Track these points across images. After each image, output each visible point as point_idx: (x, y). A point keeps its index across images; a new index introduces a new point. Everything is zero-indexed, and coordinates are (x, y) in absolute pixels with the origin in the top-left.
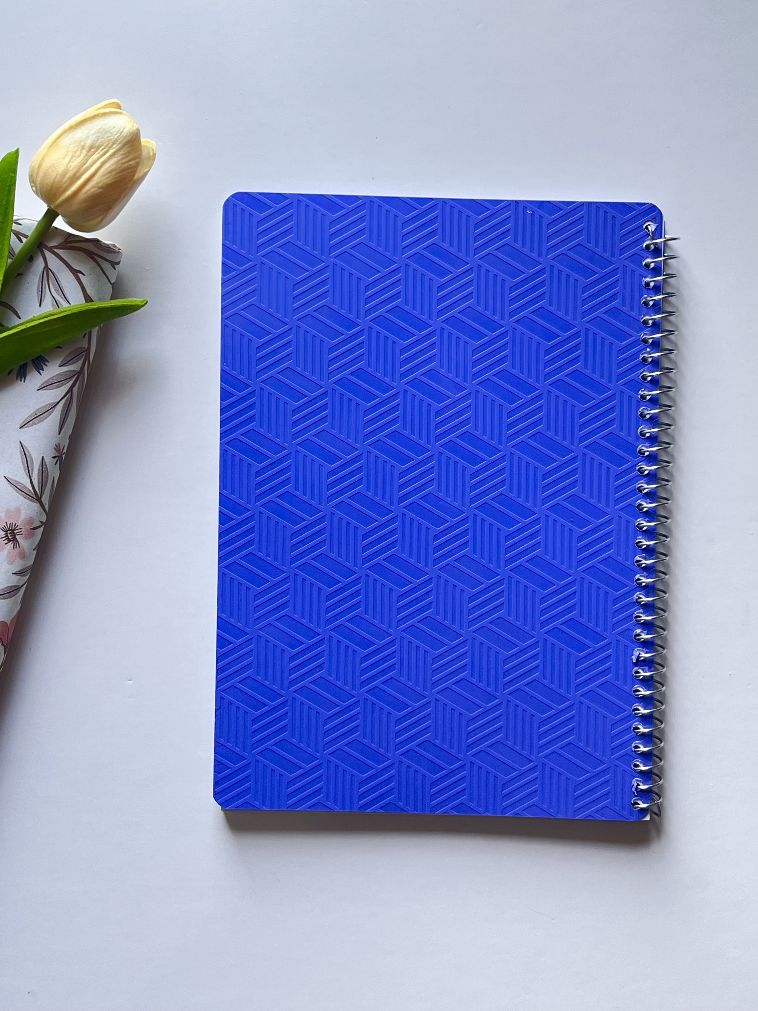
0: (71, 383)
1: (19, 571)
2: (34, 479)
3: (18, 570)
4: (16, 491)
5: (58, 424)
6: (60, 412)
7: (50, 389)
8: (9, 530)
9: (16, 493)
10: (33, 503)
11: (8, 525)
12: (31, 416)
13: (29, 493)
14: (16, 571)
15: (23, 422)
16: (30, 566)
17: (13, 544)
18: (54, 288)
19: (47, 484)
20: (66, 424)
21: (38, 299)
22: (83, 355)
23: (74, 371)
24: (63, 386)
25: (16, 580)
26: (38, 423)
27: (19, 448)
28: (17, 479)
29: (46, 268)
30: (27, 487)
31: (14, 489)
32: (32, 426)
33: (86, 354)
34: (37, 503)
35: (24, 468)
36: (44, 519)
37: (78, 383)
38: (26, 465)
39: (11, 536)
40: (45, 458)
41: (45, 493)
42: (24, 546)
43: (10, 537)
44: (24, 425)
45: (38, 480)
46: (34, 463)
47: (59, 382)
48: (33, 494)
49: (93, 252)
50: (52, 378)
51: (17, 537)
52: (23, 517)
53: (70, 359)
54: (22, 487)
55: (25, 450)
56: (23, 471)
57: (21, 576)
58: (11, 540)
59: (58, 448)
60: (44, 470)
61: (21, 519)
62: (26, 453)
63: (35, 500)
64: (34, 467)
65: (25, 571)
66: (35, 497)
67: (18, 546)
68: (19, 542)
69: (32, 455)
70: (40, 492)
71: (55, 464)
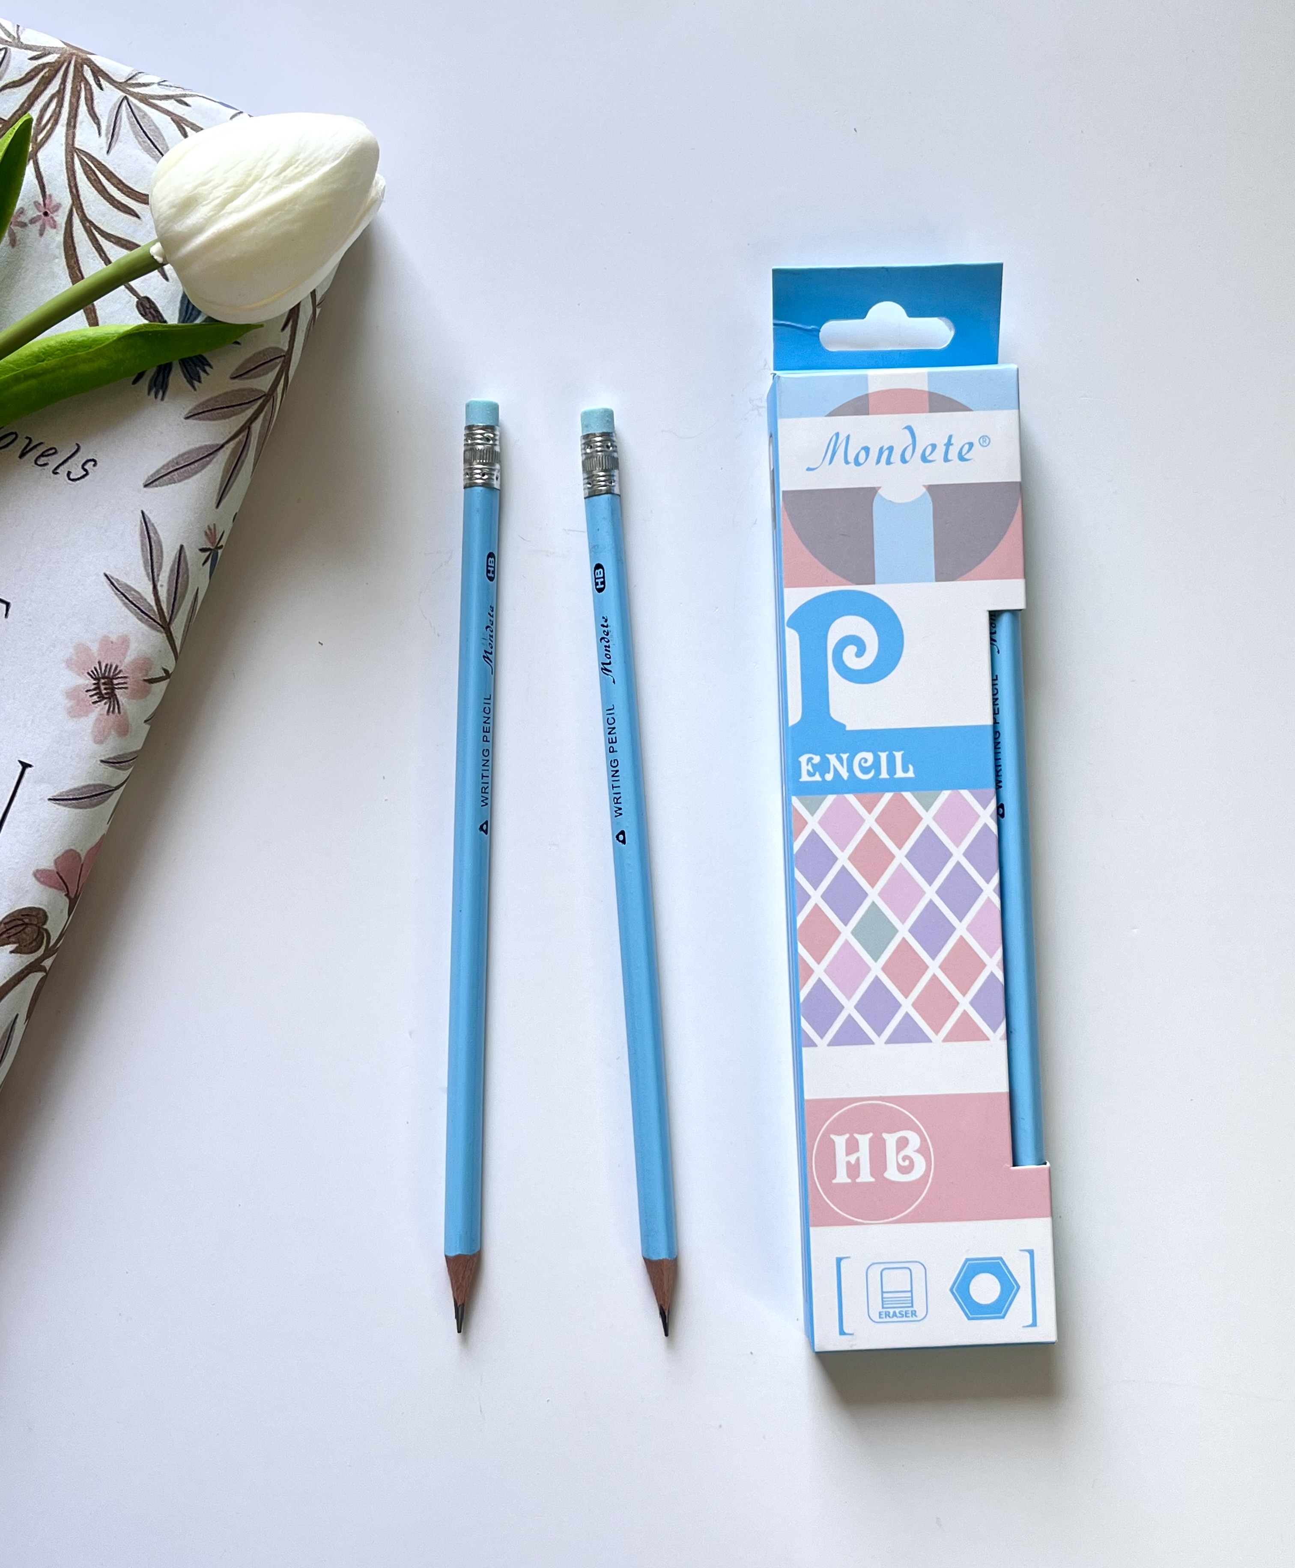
0: (250, 412)
1: (114, 758)
3: (112, 756)
4: (125, 604)
5: (218, 487)
6: (223, 465)
7: (210, 420)
8: (103, 678)
9: (124, 608)
10: (154, 633)
11: (103, 669)
12: (168, 464)
13: (150, 610)
14: (107, 757)
15: (152, 476)
16: (135, 752)
17: (107, 705)
19: (183, 597)
20: (231, 490)
22: (278, 363)
23: (256, 390)
24: (233, 418)
25: (106, 774)
26: (180, 481)
27: (139, 523)
28: (129, 583)
30: (145, 600)
31: (123, 600)
32: (167, 484)
33: (284, 362)
34: (162, 632)
35: (144, 562)
36: (171, 666)
37: (262, 415)
38: (149, 558)
39: (105, 689)
40: (186, 549)
41: (178, 616)
42: (128, 712)
43: (104, 692)
44: (152, 482)
45: (168, 590)
46: (165, 555)
47: (228, 407)
48: (155, 614)
50: (215, 399)
51: (117, 692)
52: (133, 657)
53: (254, 367)
54: (138, 599)
55: (150, 528)
56: (142, 568)
57: (119, 768)
58: (106, 696)
59: (211, 533)
60: (181, 571)
61: (128, 659)
62: (152, 535)
63: (158, 626)
64: (164, 564)
65: (126, 760)
66: (159, 621)
67: (116, 710)
68: (120, 703)
69: (163, 540)
70: (170, 613)
71: (204, 564)
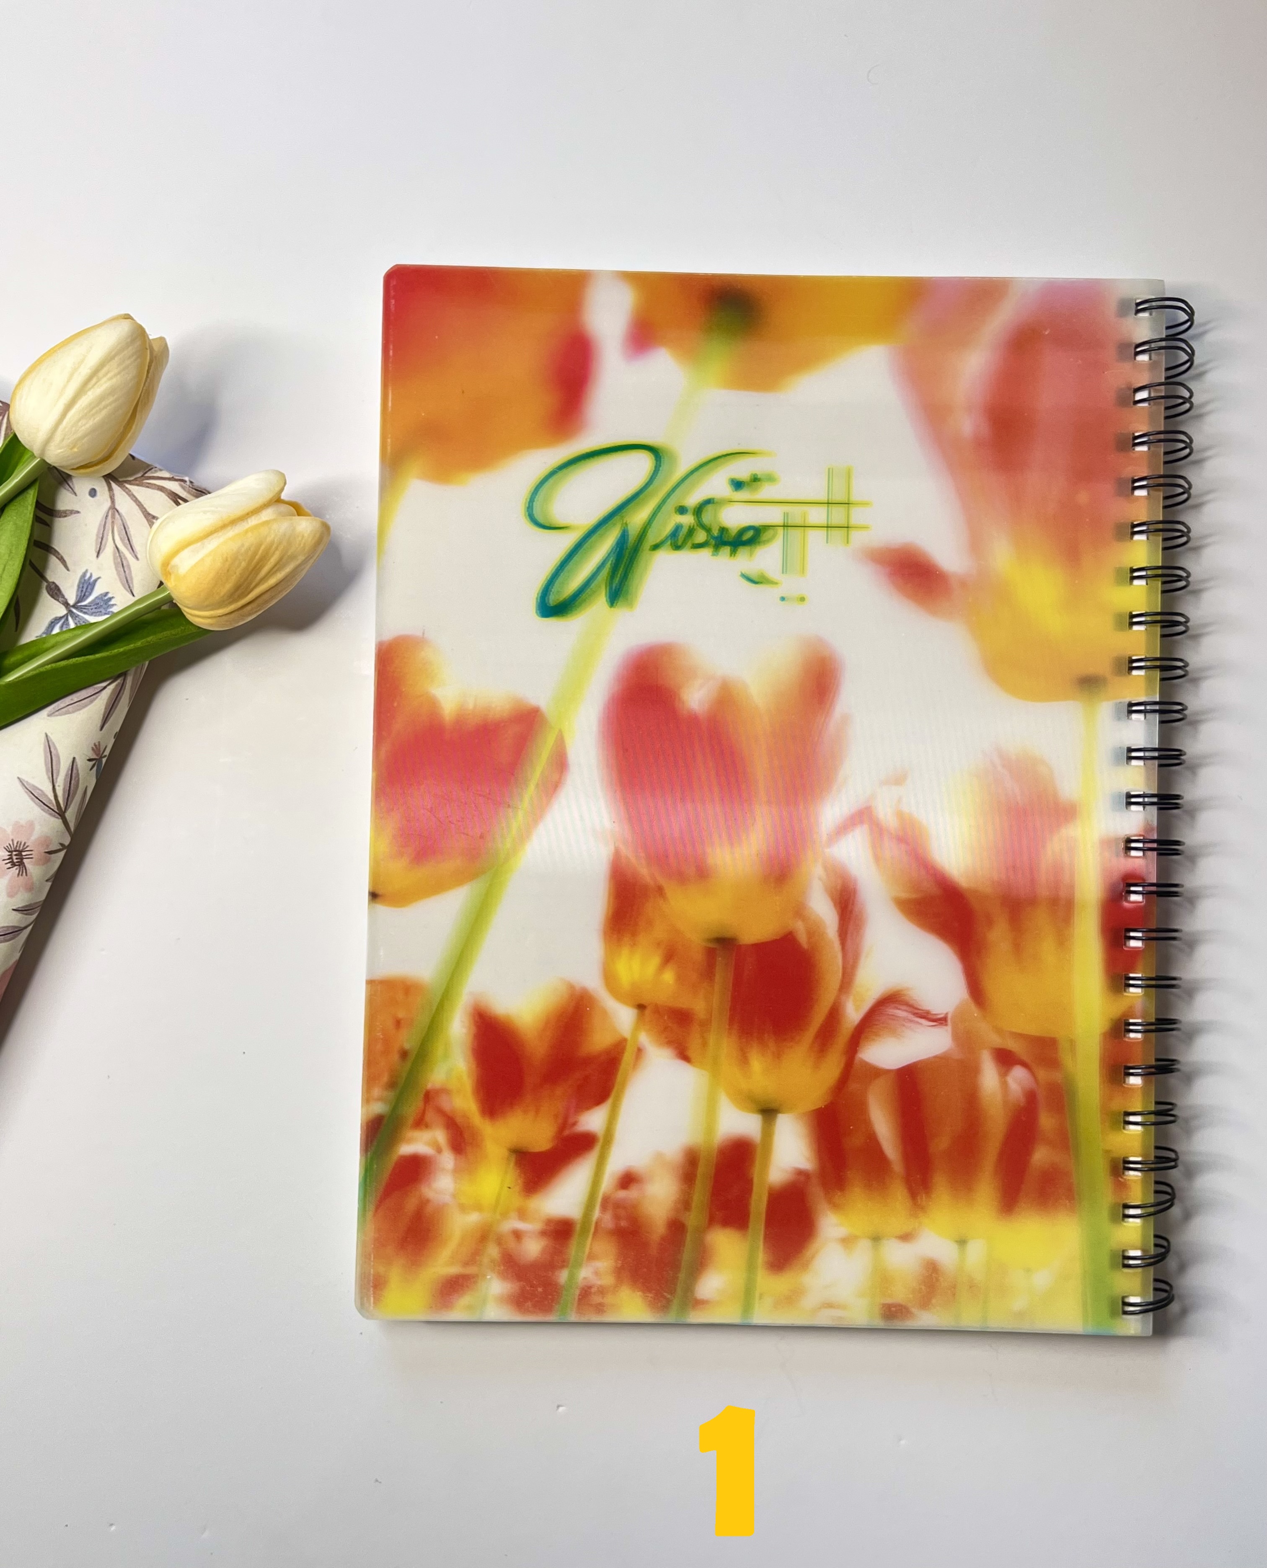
1: (22, 907)
2: (59, 786)
3: (20, 906)
4: (32, 799)
5: (102, 715)
6: (105, 702)
8: (15, 851)
9: (31, 802)
10: (53, 819)
11: (15, 844)
13: (50, 803)
14: (17, 906)
16: (40, 902)
17: (17, 871)
18: (119, 535)
19: (75, 794)
20: (112, 717)
21: (96, 548)
25: (18, 919)
26: (73, 712)
27: (43, 742)
28: (35, 784)
29: (113, 508)
30: (47, 796)
31: (29, 796)
32: (65, 715)
34: (58, 818)
35: (46, 769)
36: (67, 841)
38: (50, 766)
39: (17, 859)
40: (78, 760)
41: (72, 806)
42: (34, 875)
43: (15, 861)
44: (53, 713)
45: (64, 789)
46: (62, 764)
48: (54, 806)
49: (177, 495)
51: (25, 861)
52: (37, 836)
54: (41, 795)
55: (51, 746)
56: (45, 773)
57: (26, 914)
58: (17, 864)
59: (97, 748)
60: (74, 775)
61: (33, 838)
62: (52, 750)
63: (56, 814)
64: (61, 770)
65: (31, 908)
66: (57, 811)
67: (24, 873)
68: (27, 868)
69: (61, 755)
70: (65, 804)
71: (91, 769)
